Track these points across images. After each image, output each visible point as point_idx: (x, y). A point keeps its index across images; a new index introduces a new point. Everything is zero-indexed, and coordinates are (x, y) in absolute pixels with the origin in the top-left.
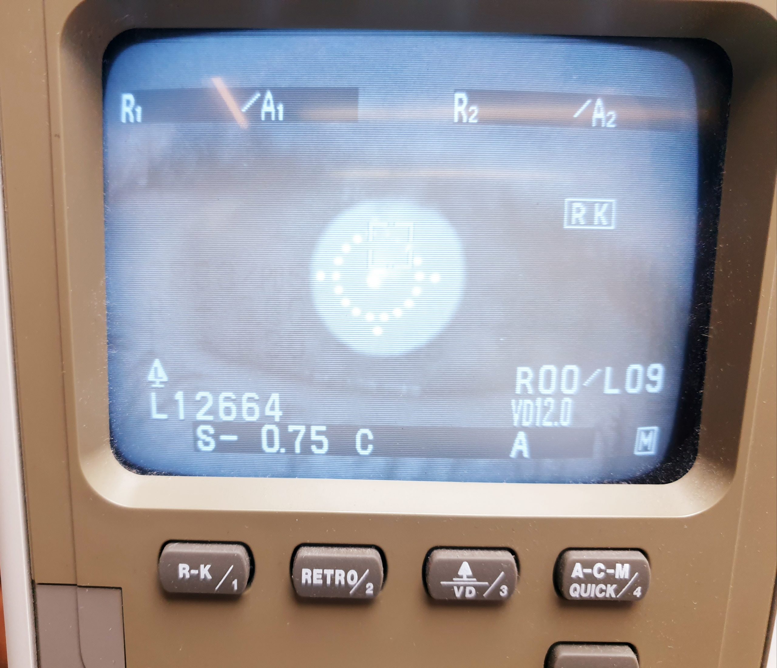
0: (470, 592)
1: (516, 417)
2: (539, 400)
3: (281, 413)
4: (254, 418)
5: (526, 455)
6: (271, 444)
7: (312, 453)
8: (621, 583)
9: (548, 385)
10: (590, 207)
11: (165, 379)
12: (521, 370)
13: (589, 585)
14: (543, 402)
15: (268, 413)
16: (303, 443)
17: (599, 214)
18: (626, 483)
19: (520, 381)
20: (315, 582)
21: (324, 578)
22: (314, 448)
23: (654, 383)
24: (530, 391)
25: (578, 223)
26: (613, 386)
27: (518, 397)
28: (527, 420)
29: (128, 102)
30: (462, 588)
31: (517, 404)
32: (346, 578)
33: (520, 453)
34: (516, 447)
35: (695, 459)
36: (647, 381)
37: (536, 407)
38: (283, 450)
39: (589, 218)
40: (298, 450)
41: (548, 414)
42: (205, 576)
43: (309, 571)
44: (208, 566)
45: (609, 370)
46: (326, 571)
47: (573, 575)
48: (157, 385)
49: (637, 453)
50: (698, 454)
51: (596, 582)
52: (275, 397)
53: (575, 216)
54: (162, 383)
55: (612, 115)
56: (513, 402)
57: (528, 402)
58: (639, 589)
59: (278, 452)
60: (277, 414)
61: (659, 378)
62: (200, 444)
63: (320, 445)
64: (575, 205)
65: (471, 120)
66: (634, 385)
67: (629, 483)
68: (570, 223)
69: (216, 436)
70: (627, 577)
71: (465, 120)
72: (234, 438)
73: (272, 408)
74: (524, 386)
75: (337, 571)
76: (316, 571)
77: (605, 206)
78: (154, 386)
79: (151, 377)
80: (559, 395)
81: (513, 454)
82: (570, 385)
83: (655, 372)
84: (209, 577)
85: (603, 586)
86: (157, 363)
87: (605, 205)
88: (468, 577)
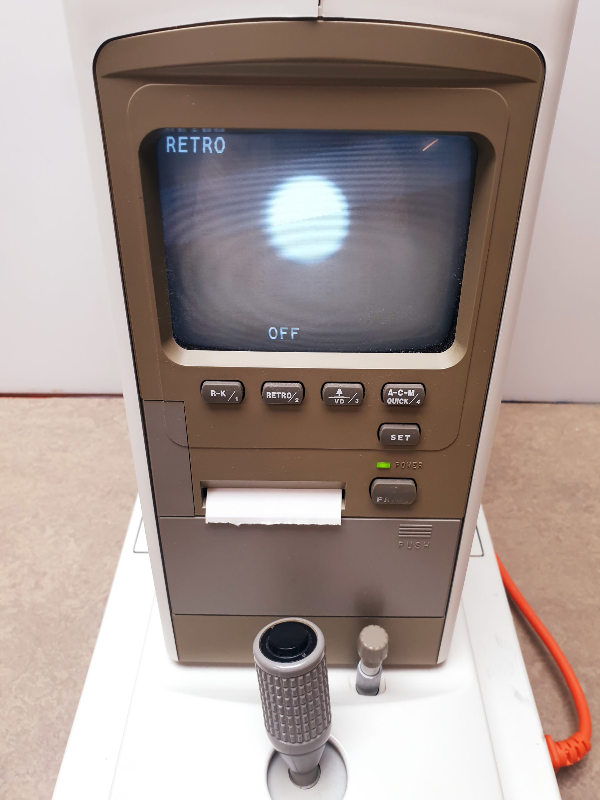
0: (342, 401)
8: (411, 398)
13: (396, 399)
18: (419, 352)
20: (273, 397)
21: (277, 395)
30: (338, 400)
32: (286, 396)
35: (453, 341)
42: (223, 395)
43: (270, 393)
44: (224, 391)
46: (277, 393)
47: (389, 395)
50: (455, 340)
51: (400, 397)
58: (419, 400)
67: (421, 353)
70: (413, 395)
75: (282, 393)
76: (273, 393)
84: (225, 396)
85: (403, 400)
88: (341, 395)
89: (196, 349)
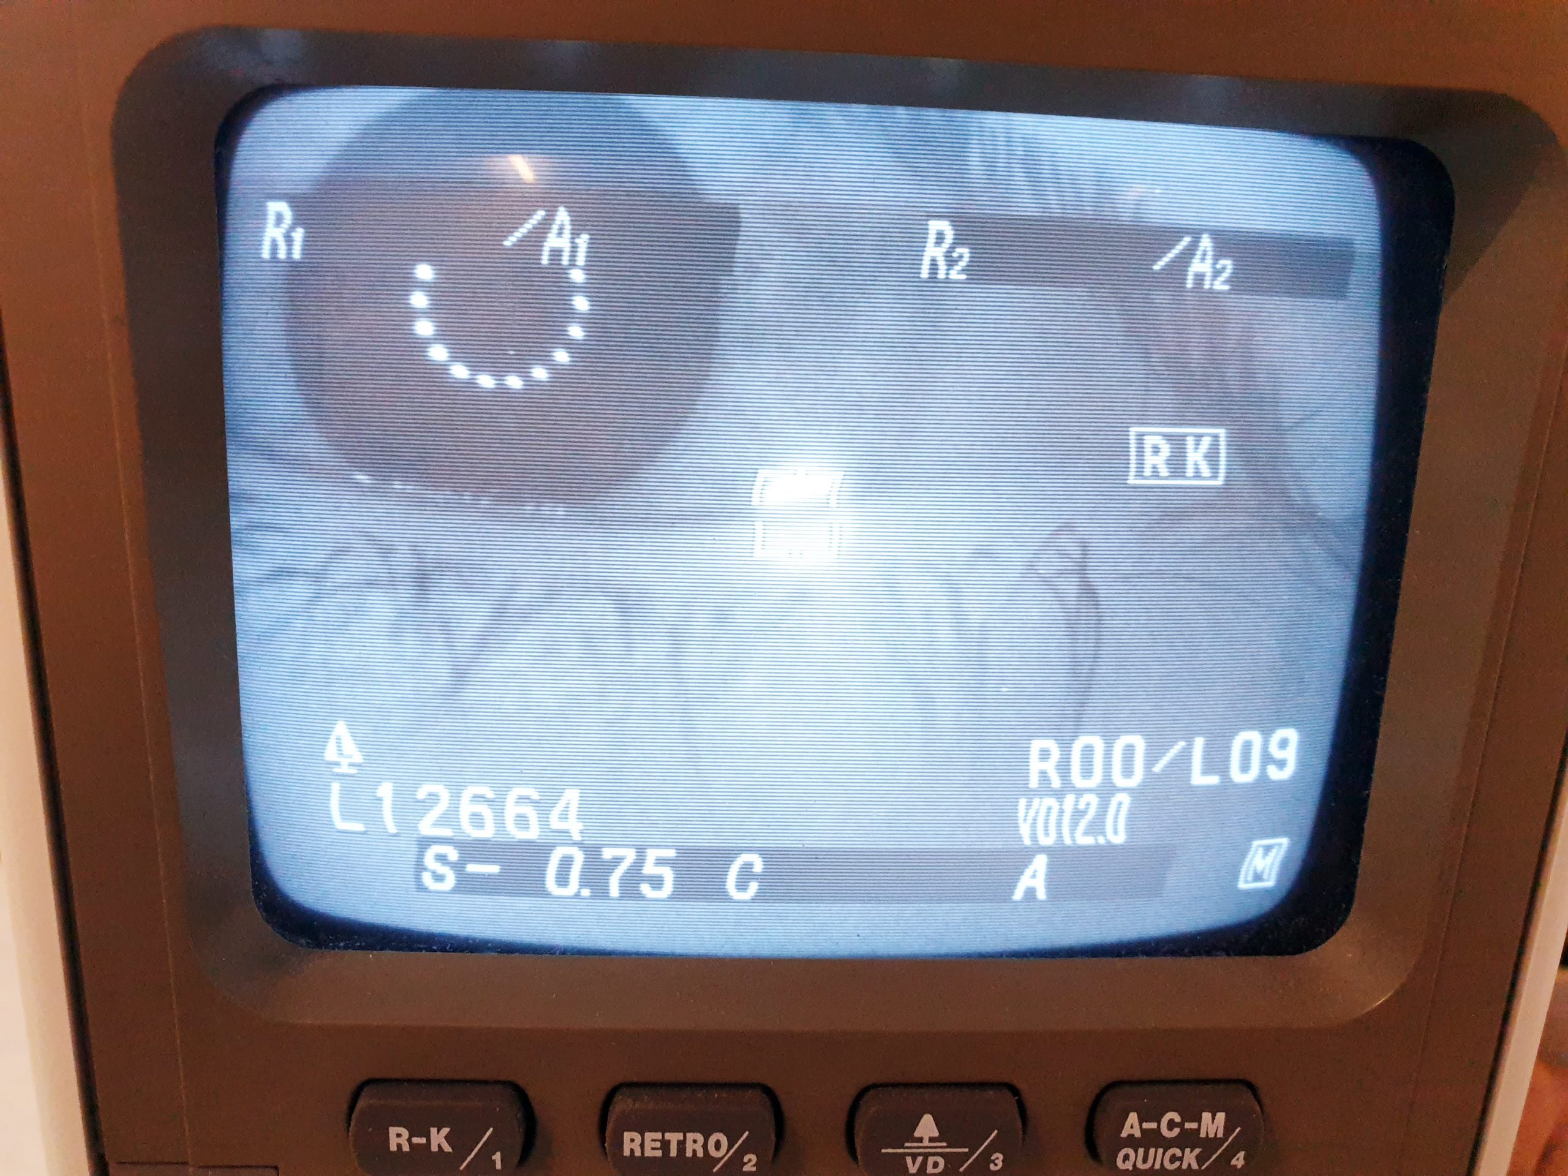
0: (936, 1165)
1: (1025, 831)
2: (1070, 799)
3: (580, 826)
4: (533, 833)
5: (1041, 894)
6: (563, 879)
7: (641, 897)
8: (1209, 1145)
9: (1087, 772)
10: (1178, 444)
11: (358, 758)
12: (1037, 745)
13: (1152, 1151)
14: (1077, 802)
15: (555, 824)
16: (624, 881)
17: (1195, 457)
18: (1224, 953)
19: (1035, 766)
20: (649, 1153)
21: (665, 1145)
22: (645, 889)
23: (1281, 764)
24: (1056, 783)
25: (1156, 474)
26: (1206, 772)
27: (1030, 794)
28: (1047, 834)
29: (279, 219)
30: (920, 1159)
31: (1029, 806)
32: (705, 1146)
33: (1030, 893)
34: (1024, 882)
35: (1348, 910)
36: (1267, 759)
37: (1061, 812)
38: (586, 892)
39: (1177, 464)
40: (614, 890)
41: (1083, 824)
42: (439, 1146)
43: (637, 1136)
44: (445, 1131)
45: (1199, 743)
46: (668, 1136)
47: (1124, 1134)
48: (344, 769)
49: (1242, 885)
51: (1167, 1144)
52: (572, 796)
53: (1150, 460)
54: (351, 765)
55: (1226, 265)
56: (1023, 802)
57: (1051, 802)
58: (1241, 1154)
59: (577, 896)
60: (575, 828)
61: (1291, 755)
62: (427, 879)
63: (657, 882)
64: (1149, 441)
65: (954, 275)
66: (1245, 767)
68: (1140, 474)
69: (458, 867)
70: (1220, 1135)
71: (941, 275)
72: (494, 869)
73: (564, 816)
74: (1043, 775)
75: (688, 1135)
76: (649, 1136)
77: (1206, 442)
78: (336, 770)
79: (330, 754)
80: (1107, 790)
81: (1018, 895)
82: (1128, 772)
83: (1284, 744)
84: (447, 1148)
85: (1178, 1152)
86: (341, 729)
87: (1203, 439)
88: (931, 1140)
89: (342, 944)
